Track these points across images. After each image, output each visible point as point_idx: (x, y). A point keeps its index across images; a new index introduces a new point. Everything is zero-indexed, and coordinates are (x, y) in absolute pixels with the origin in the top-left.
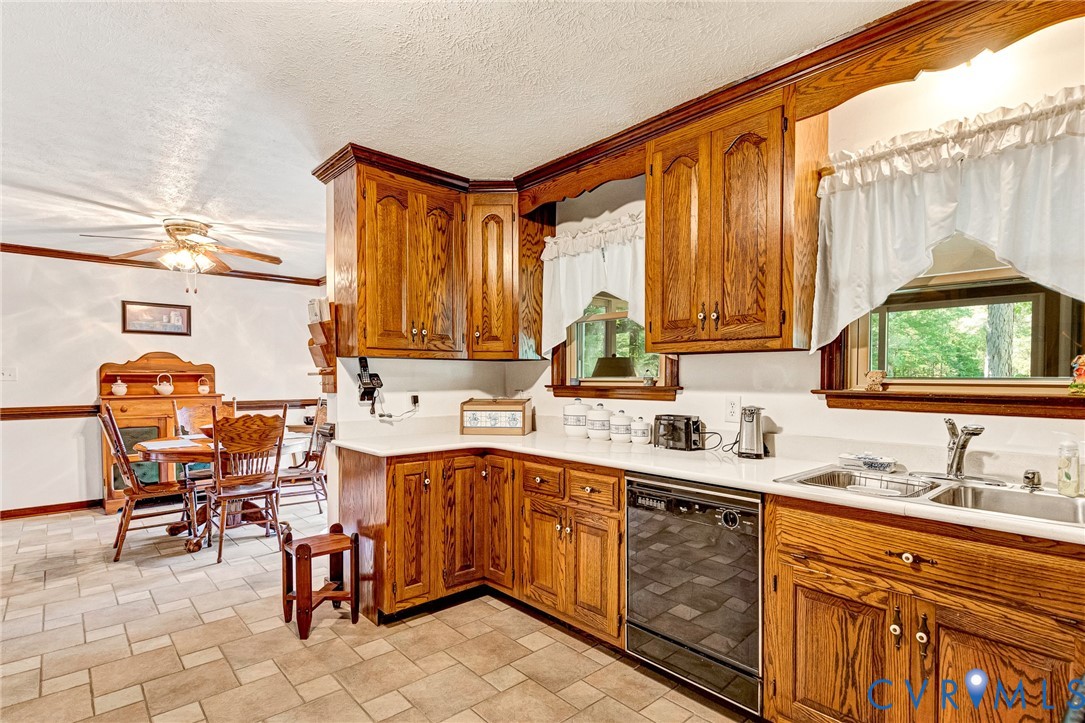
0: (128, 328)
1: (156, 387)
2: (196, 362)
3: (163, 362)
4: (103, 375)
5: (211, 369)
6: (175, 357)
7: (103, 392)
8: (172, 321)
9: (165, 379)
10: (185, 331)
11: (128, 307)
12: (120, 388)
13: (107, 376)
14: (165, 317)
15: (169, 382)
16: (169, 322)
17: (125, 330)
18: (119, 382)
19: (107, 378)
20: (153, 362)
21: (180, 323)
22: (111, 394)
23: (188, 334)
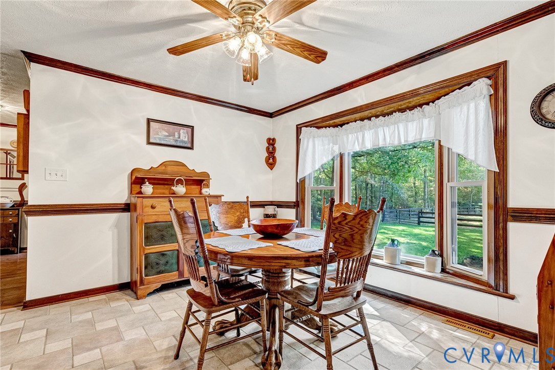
0: (152, 140)
1: (173, 188)
2: (198, 171)
3: (176, 169)
4: (134, 177)
5: (208, 175)
6: (184, 165)
7: (133, 192)
8: (181, 138)
9: (179, 182)
10: (189, 145)
11: (152, 124)
12: (148, 189)
13: (136, 178)
14: (176, 134)
15: (182, 184)
16: (179, 138)
17: (149, 143)
18: (147, 183)
19: (137, 180)
20: (170, 169)
21: (186, 139)
22: (140, 193)
23: (191, 148)
